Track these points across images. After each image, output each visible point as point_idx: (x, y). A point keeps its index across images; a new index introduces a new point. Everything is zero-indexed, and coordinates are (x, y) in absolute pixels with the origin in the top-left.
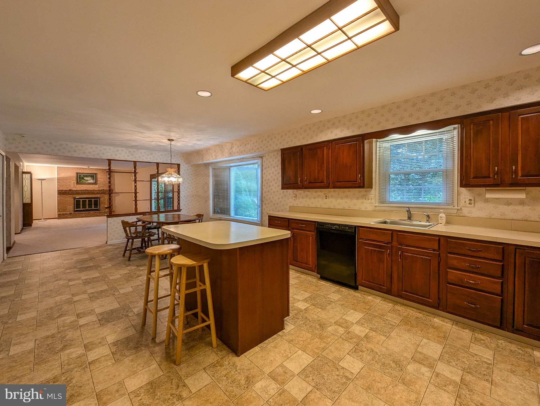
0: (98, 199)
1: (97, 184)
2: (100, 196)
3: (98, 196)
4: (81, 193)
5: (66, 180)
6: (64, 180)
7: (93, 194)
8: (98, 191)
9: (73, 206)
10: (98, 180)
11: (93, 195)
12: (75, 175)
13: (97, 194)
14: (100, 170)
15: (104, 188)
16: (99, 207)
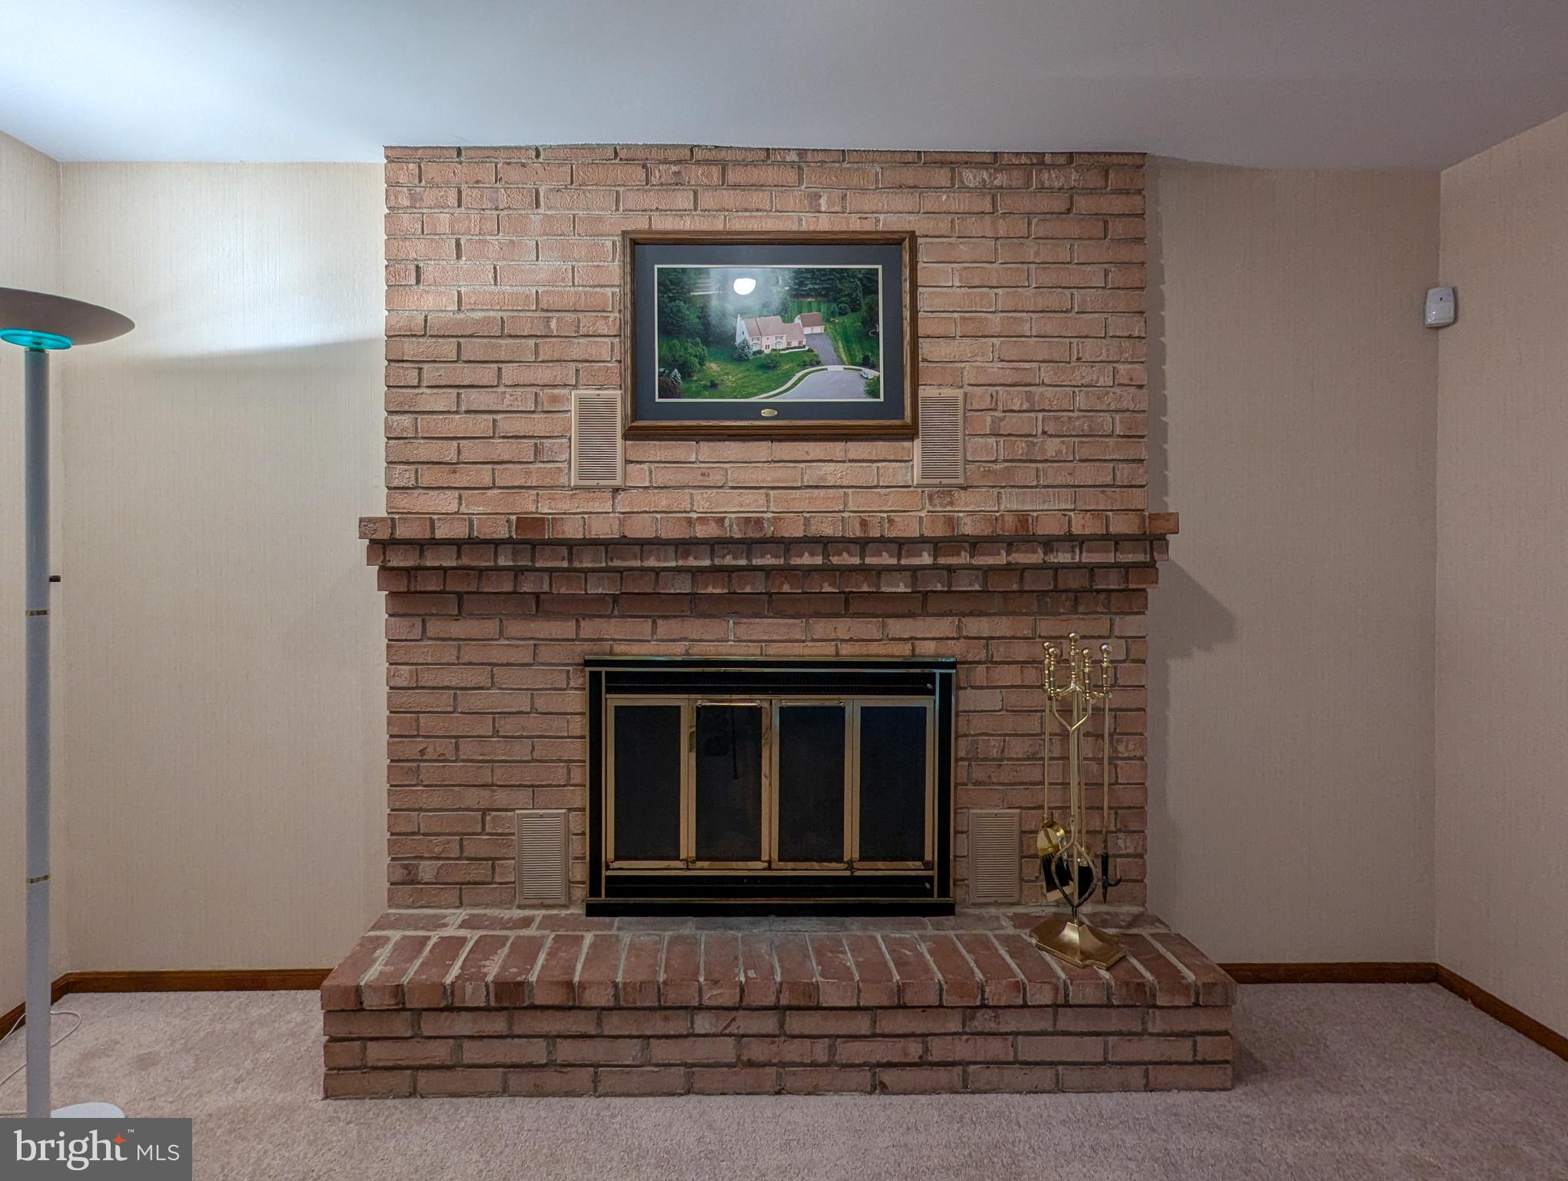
0: (930, 704)
1: (909, 433)
2: (954, 650)
3: (927, 650)
4: (683, 586)
5: (487, 375)
6: (468, 374)
7: (847, 605)
8: (937, 545)
9: (581, 798)
10: (926, 348)
11: (844, 627)
12: (614, 270)
13: (920, 603)
14: (956, 185)
15: (1012, 502)
16: (930, 852)
